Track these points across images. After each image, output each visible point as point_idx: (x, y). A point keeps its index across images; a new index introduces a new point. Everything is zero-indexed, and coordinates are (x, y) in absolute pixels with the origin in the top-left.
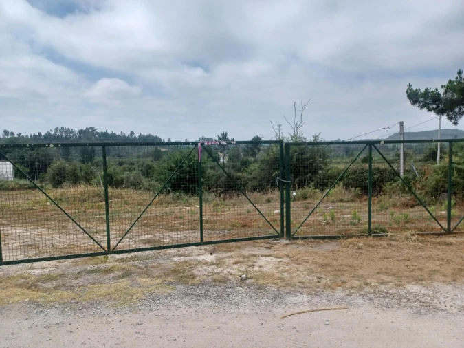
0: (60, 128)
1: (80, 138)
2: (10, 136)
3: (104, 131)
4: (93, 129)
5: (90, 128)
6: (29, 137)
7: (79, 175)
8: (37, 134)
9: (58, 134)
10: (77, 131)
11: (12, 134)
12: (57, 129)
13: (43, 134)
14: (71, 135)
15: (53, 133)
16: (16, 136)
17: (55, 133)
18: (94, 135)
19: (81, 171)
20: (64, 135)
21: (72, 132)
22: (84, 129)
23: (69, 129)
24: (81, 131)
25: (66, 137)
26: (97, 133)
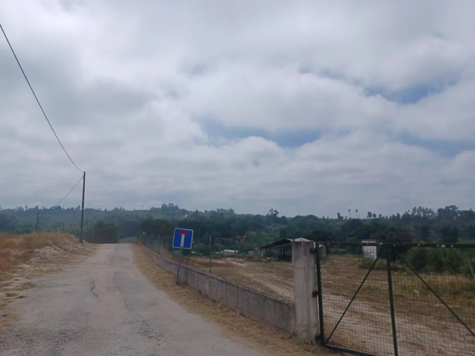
0: (418, 208)
1: (439, 217)
2: (372, 218)
3: (468, 209)
4: (454, 207)
5: (451, 206)
6: (389, 218)
7: (443, 260)
8: (396, 215)
9: (416, 214)
10: (435, 211)
11: (375, 215)
12: (414, 210)
13: (401, 215)
14: (430, 214)
15: (410, 213)
16: (377, 217)
17: (413, 213)
18: (455, 214)
19: (445, 256)
20: (422, 215)
21: (430, 211)
22: (444, 207)
23: (427, 209)
24: (440, 210)
25: (424, 216)
26: (459, 212)
